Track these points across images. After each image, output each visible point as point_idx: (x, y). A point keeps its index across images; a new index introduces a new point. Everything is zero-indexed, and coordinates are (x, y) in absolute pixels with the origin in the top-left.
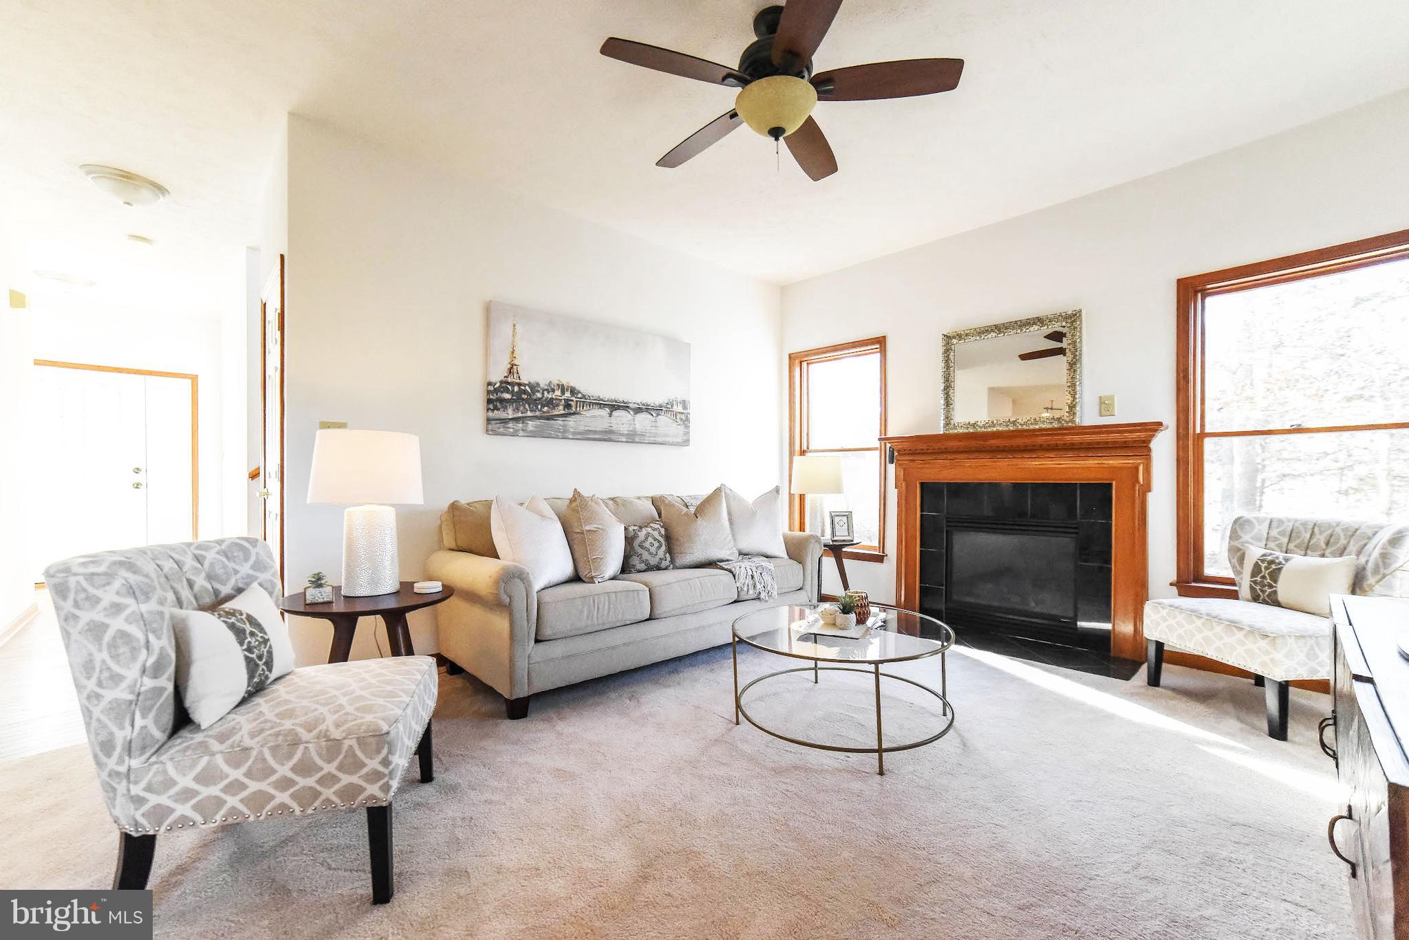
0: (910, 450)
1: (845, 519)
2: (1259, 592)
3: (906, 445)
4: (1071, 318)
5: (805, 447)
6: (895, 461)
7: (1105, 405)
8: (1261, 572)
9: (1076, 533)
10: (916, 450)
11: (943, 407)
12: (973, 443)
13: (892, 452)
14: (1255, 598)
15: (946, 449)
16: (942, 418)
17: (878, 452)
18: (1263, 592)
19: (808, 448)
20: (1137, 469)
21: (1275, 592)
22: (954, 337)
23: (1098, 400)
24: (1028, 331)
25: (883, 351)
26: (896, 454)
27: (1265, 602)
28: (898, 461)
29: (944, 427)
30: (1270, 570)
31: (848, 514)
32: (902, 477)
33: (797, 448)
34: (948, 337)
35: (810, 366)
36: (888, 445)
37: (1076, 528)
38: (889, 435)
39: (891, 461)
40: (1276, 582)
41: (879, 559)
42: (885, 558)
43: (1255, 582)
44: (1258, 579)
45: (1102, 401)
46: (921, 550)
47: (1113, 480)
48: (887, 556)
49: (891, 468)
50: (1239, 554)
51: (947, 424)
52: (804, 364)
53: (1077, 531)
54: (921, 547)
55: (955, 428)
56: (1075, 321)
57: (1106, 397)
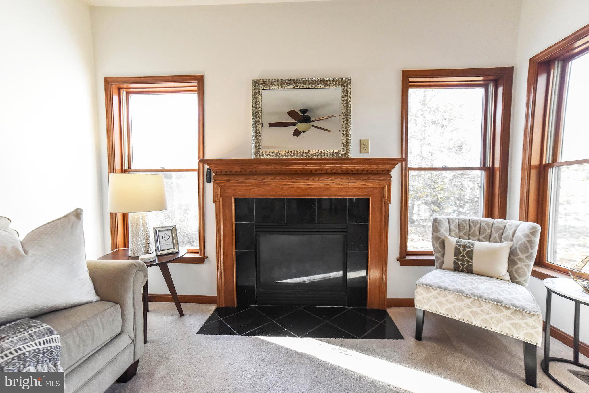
0: (226, 172)
1: (169, 233)
2: (460, 265)
3: (223, 168)
4: (344, 83)
5: (126, 167)
6: (212, 180)
7: (363, 145)
8: (461, 253)
9: (346, 232)
10: (231, 171)
11: (253, 138)
12: (278, 167)
13: (209, 173)
14: (456, 269)
15: (256, 171)
16: (253, 147)
17: (196, 174)
18: (463, 265)
19: (129, 168)
20: (383, 188)
21: (471, 265)
22: (261, 84)
23: (359, 142)
24: (316, 87)
25: (201, 91)
26: (213, 174)
27: (463, 271)
28: (215, 180)
29: (255, 154)
30: (466, 252)
31: (172, 228)
32: (219, 193)
33: (118, 167)
34: (257, 83)
35: (130, 95)
36: (207, 167)
37: (346, 228)
38: (207, 157)
39: (209, 181)
40: (471, 259)
41: (201, 261)
42: (205, 259)
43: (458, 259)
44: (460, 257)
45: (362, 142)
46: (236, 252)
47: (370, 196)
48: (207, 257)
49: (210, 187)
50: (440, 241)
51: (256, 152)
52: (123, 93)
53: (345, 230)
54: (236, 249)
55: (263, 155)
56: (346, 85)
57: (364, 140)
